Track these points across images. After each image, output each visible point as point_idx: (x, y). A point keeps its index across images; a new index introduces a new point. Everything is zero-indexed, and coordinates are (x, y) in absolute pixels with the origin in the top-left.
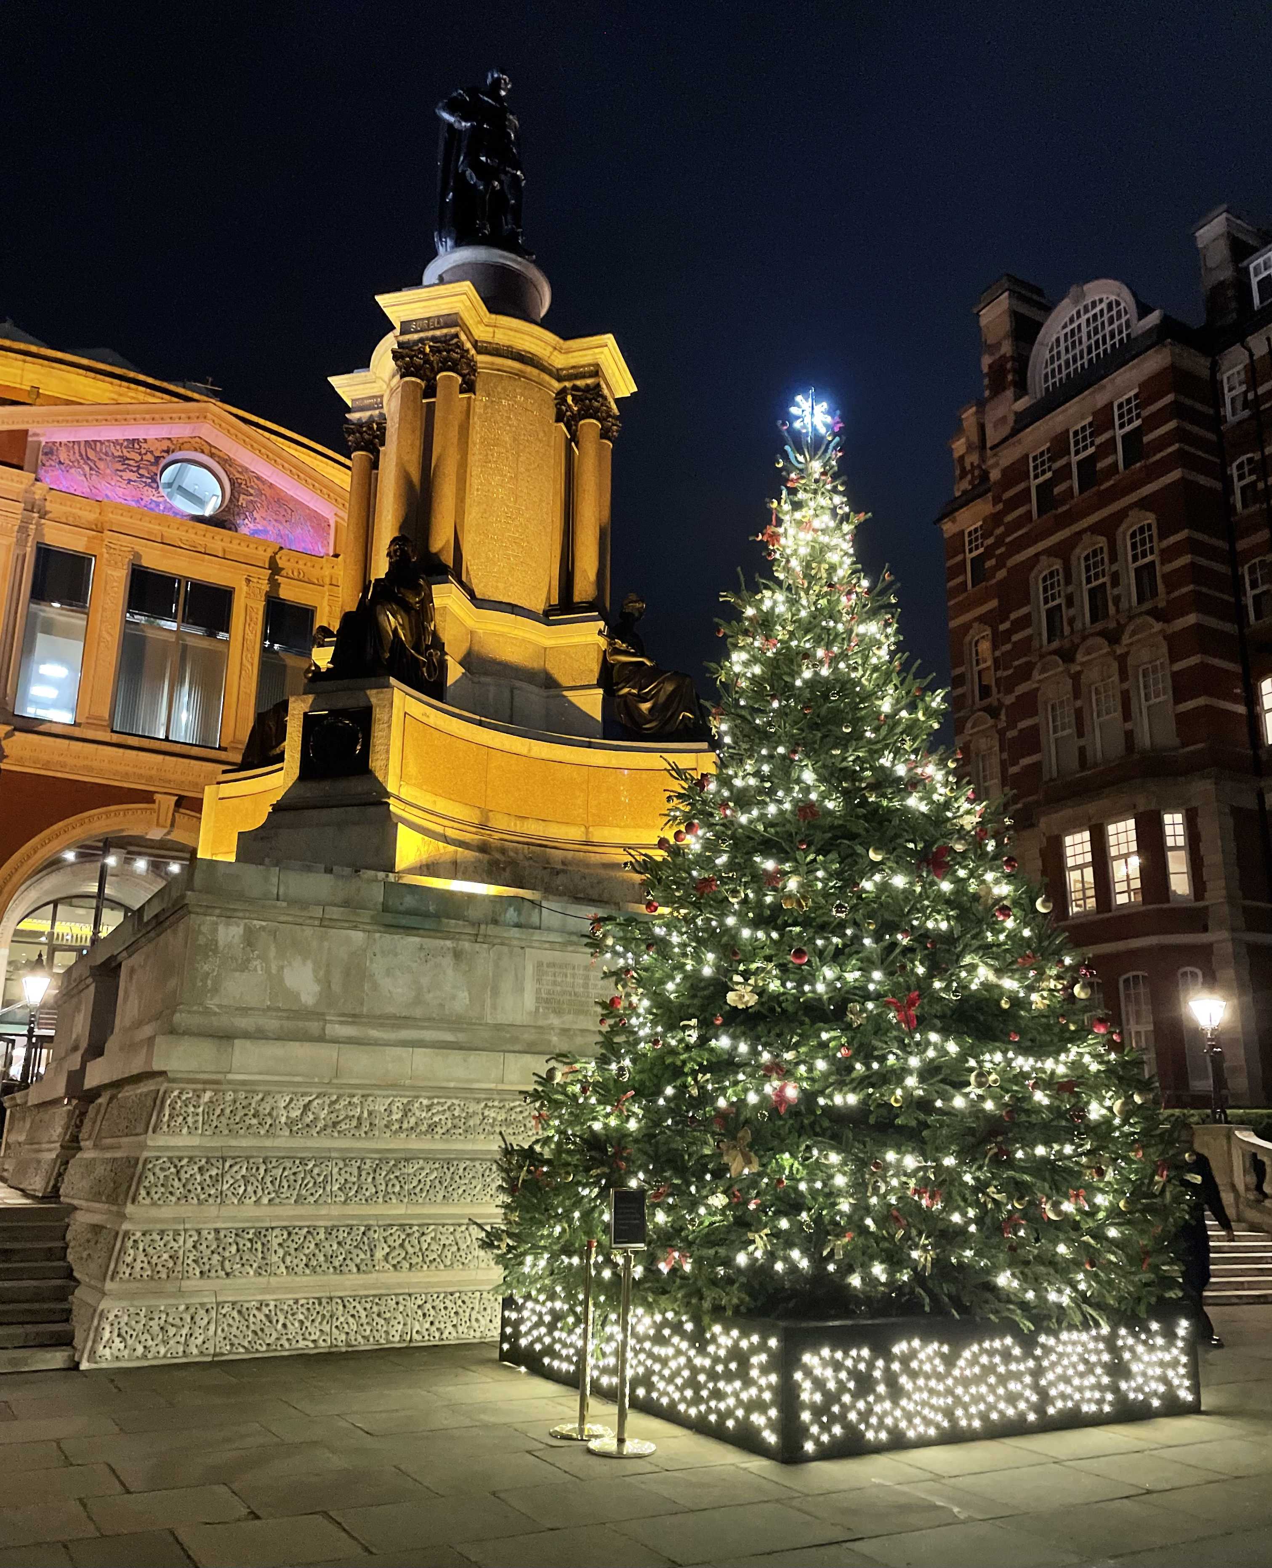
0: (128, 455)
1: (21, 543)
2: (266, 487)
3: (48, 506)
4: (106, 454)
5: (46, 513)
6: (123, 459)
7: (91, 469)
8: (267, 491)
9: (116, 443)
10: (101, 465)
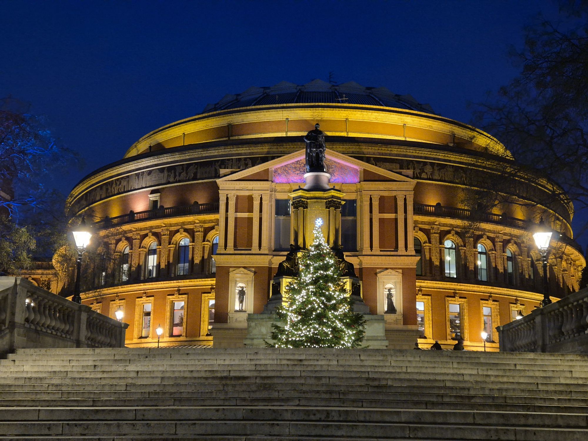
0: (297, 166)
1: (270, 201)
2: (337, 164)
3: (277, 188)
4: (291, 168)
5: (276, 190)
6: (295, 167)
7: (287, 173)
8: (338, 166)
9: (293, 163)
10: (289, 171)
